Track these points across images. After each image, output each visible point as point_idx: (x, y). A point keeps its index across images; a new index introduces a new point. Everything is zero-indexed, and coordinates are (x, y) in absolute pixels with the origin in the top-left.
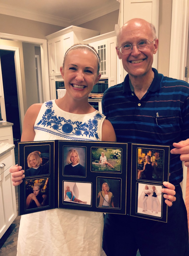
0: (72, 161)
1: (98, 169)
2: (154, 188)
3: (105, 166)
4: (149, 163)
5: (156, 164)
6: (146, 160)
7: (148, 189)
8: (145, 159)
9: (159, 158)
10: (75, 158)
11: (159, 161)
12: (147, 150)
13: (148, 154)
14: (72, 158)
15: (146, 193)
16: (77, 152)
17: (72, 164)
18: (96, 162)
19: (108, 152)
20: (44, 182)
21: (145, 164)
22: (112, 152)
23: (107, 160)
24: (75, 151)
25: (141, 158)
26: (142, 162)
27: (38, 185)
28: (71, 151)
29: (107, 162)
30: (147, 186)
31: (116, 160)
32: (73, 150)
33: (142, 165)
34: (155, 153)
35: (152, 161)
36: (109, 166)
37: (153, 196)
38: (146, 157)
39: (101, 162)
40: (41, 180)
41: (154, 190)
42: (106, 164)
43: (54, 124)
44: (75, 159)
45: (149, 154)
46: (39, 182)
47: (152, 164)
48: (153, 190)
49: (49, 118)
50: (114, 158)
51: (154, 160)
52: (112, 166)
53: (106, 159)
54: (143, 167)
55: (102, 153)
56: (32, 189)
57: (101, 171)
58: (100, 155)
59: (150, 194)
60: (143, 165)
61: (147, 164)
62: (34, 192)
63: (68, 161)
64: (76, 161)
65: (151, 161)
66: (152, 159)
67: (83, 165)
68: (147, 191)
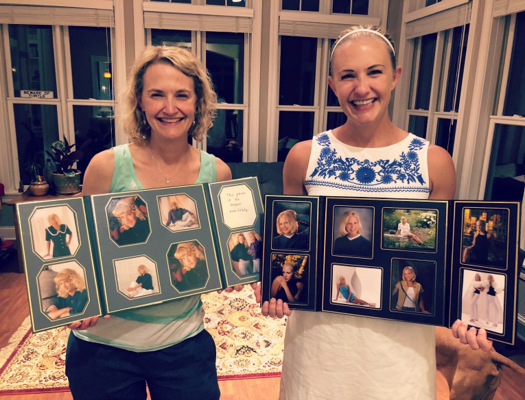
0: (349, 230)
1: (394, 245)
2: (491, 279)
3: (407, 240)
4: (482, 234)
5: (495, 235)
6: (478, 228)
7: (480, 280)
8: (476, 227)
9: (500, 224)
10: (354, 225)
11: (500, 230)
12: (480, 211)
13: (481, 218)
14: (349, 226)
15: (476, 287)
16: (357, 215)
17: (347, 235)
18: (392, 233)
19: (414, 216)
20: (300, 261)
21: (476, 235)
22: (419, 216)
23: (411, 230)
24: (353, 214)
25: (468, 226)
26: (471, 233)
27: (292, 266)
28: (346, 214)
29: (410, 234)
30: (477, 275)
31: (427, 230)
32: (351, 213)
33: (470, 236)
34: (492, 215)
35: (489, 230)
36: (415, 240)
37: (488, 293)
38: (478, 223)
39: (399, 233)
40: (296, 257)
41: (490, 283)
42: (409, 237)
43: (340, 172)
44: (354, 228)
45: (483, 217)
46: (292, 260)
47: (488, 236)
48: (488, 283)
49: (329, 163)
50: (422, 226)
51: (491, 228)
52: (419, 239)
53: (409, 228)
54: (472, 240)
55: (403, 217)
56: (282, 268)
57: (399, 247)
58: (398, 222)
59: (482, 289)
60: (472, 236)
61: (479, 235)
62: (285, 274)
63: (342, 230)
64: (356, 231)
65: (487, 229)
66: (488, 227)
67: (367, 238)
68: (478, 284)
